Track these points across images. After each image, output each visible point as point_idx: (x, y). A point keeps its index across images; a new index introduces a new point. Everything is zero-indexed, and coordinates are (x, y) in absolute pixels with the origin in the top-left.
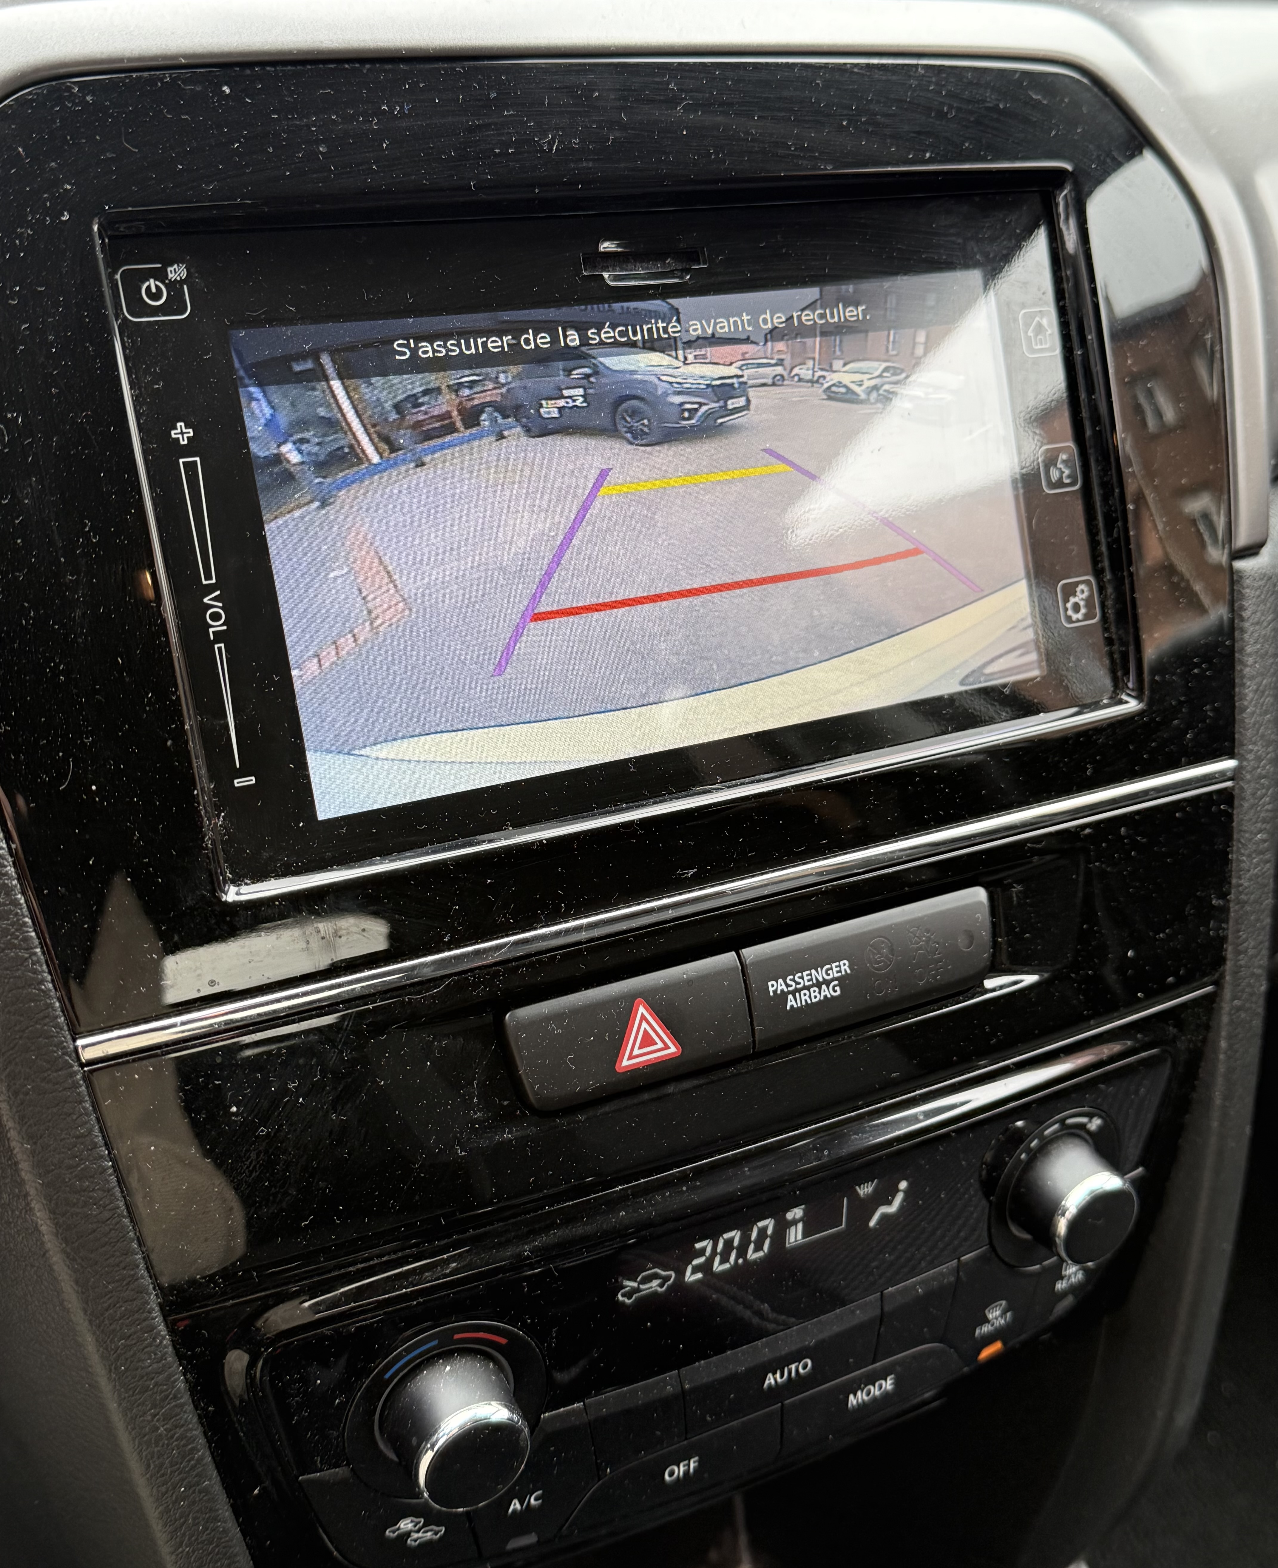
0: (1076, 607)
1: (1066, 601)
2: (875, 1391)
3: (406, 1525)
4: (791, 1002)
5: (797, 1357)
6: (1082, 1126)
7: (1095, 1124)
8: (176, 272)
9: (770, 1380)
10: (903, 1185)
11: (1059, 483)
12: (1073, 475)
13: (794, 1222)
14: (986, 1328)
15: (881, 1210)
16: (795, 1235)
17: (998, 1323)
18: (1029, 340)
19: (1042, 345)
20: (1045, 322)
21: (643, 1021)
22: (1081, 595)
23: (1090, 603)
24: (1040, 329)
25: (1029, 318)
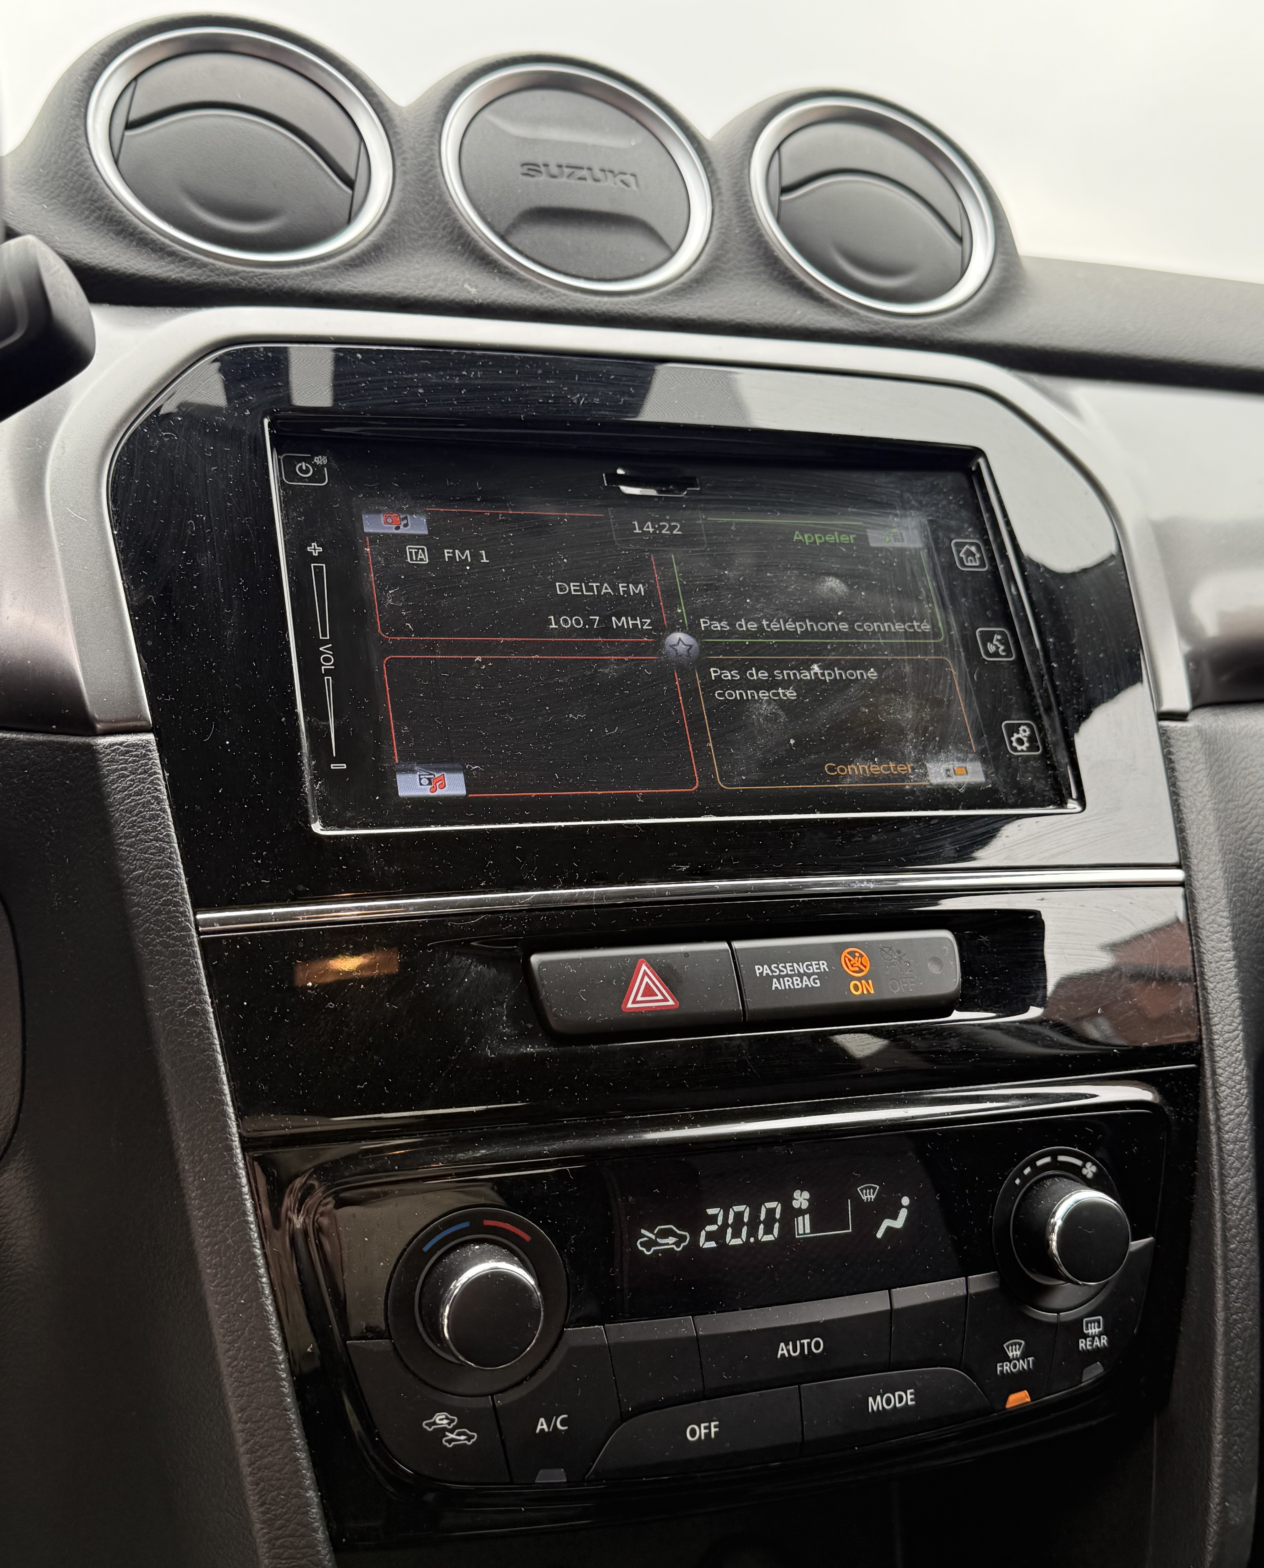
1: (1010, 735)
2: (896, 1402)
4: (775, 984)
7: (1090, 1170)
8: (320, 460)
9: (783, 1350)
10: (905, 1201)
11: (996, 654)
12: (1008, 650)
13: (801, 1212)
14: (1007, 1367)
15: (887, 1223)
16: (803, 1226)
17: (1022, 1365)
18: (961, 559)
19: (973, 564)
20: (973, 549)
21: (645, 976)
22: (1024, 733)
23: (1032, 739)
24: (969, 553)
25: (960, 546)
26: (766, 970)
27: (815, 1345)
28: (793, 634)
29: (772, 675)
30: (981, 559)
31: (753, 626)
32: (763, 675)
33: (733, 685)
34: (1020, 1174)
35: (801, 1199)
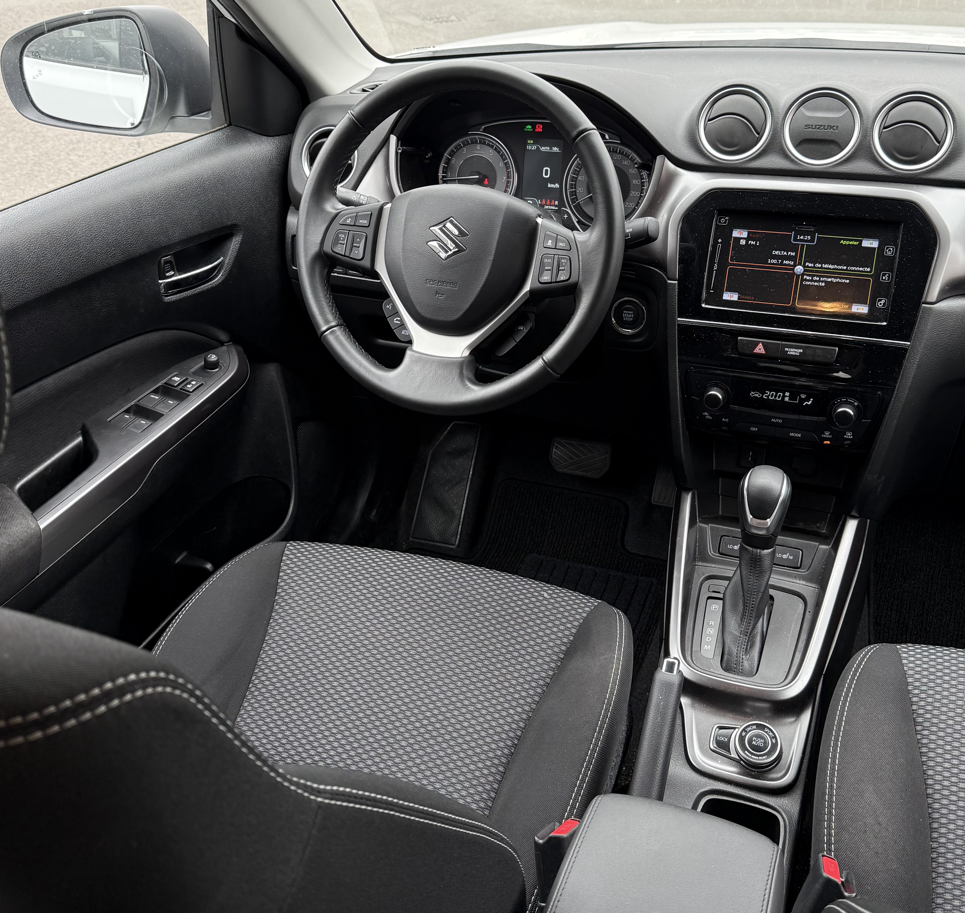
0: (881, 304)
1: (879, 302)
2: (796, 435)
3: (706, 413)
4: (788, 353)
5: (779, 418)
6: (853, 403)
7: (856, 404)
8: (727, 218)
9: (773, 420)
10: (812, 399)
11: (885, 280)
12: (888, 279)
13: (787, 396)
14: (824, 436)
15: (806, 403)
16: (787, 399)
17: (828, 436)
18: (886, 252)
19: (889, 254)
20: (891, 249)
21: (760, 346)
22: (882, 302)
23: (884, 304)
24: (890, 250)
25: (887, 248)
26: (788, 349)
27: (780, 421)
28: (830, 269)
29: (820, 279)
30: (893, 252)
31: (820, 266)
32: (818, 279)
33: (809, 281)
34: (837, 401)
35: (787, 394)
